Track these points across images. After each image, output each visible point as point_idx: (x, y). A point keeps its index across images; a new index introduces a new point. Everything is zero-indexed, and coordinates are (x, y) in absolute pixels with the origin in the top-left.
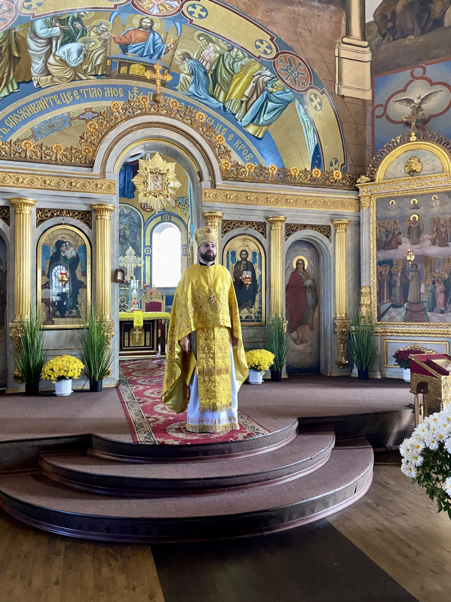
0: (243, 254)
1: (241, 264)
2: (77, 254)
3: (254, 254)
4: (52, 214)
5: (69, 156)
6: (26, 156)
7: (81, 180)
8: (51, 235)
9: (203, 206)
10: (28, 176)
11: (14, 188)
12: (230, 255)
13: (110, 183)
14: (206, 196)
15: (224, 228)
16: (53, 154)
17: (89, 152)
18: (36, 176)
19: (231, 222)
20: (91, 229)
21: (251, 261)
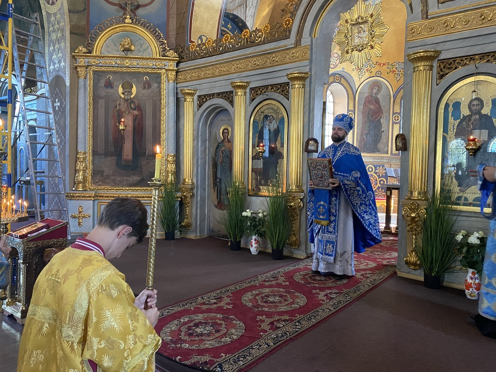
0: (474, 105)
1: (470, 120)
2: (278, 127)
4: (261, 91)
5: (274, 33)
6: (244, 44)
7: (280, 53)
8: (260, 111)
9: (409, 48)
10: (244, 61)
11: (235, 75)
12: (451, 109)
13: (304, 50)
14: (413, 33)
15: (441, 70)
16: (262, 35)
17: (289, 23)
18: (249, 59)
19: (453, 61)
20: (288, 99)
21: (489, 114)
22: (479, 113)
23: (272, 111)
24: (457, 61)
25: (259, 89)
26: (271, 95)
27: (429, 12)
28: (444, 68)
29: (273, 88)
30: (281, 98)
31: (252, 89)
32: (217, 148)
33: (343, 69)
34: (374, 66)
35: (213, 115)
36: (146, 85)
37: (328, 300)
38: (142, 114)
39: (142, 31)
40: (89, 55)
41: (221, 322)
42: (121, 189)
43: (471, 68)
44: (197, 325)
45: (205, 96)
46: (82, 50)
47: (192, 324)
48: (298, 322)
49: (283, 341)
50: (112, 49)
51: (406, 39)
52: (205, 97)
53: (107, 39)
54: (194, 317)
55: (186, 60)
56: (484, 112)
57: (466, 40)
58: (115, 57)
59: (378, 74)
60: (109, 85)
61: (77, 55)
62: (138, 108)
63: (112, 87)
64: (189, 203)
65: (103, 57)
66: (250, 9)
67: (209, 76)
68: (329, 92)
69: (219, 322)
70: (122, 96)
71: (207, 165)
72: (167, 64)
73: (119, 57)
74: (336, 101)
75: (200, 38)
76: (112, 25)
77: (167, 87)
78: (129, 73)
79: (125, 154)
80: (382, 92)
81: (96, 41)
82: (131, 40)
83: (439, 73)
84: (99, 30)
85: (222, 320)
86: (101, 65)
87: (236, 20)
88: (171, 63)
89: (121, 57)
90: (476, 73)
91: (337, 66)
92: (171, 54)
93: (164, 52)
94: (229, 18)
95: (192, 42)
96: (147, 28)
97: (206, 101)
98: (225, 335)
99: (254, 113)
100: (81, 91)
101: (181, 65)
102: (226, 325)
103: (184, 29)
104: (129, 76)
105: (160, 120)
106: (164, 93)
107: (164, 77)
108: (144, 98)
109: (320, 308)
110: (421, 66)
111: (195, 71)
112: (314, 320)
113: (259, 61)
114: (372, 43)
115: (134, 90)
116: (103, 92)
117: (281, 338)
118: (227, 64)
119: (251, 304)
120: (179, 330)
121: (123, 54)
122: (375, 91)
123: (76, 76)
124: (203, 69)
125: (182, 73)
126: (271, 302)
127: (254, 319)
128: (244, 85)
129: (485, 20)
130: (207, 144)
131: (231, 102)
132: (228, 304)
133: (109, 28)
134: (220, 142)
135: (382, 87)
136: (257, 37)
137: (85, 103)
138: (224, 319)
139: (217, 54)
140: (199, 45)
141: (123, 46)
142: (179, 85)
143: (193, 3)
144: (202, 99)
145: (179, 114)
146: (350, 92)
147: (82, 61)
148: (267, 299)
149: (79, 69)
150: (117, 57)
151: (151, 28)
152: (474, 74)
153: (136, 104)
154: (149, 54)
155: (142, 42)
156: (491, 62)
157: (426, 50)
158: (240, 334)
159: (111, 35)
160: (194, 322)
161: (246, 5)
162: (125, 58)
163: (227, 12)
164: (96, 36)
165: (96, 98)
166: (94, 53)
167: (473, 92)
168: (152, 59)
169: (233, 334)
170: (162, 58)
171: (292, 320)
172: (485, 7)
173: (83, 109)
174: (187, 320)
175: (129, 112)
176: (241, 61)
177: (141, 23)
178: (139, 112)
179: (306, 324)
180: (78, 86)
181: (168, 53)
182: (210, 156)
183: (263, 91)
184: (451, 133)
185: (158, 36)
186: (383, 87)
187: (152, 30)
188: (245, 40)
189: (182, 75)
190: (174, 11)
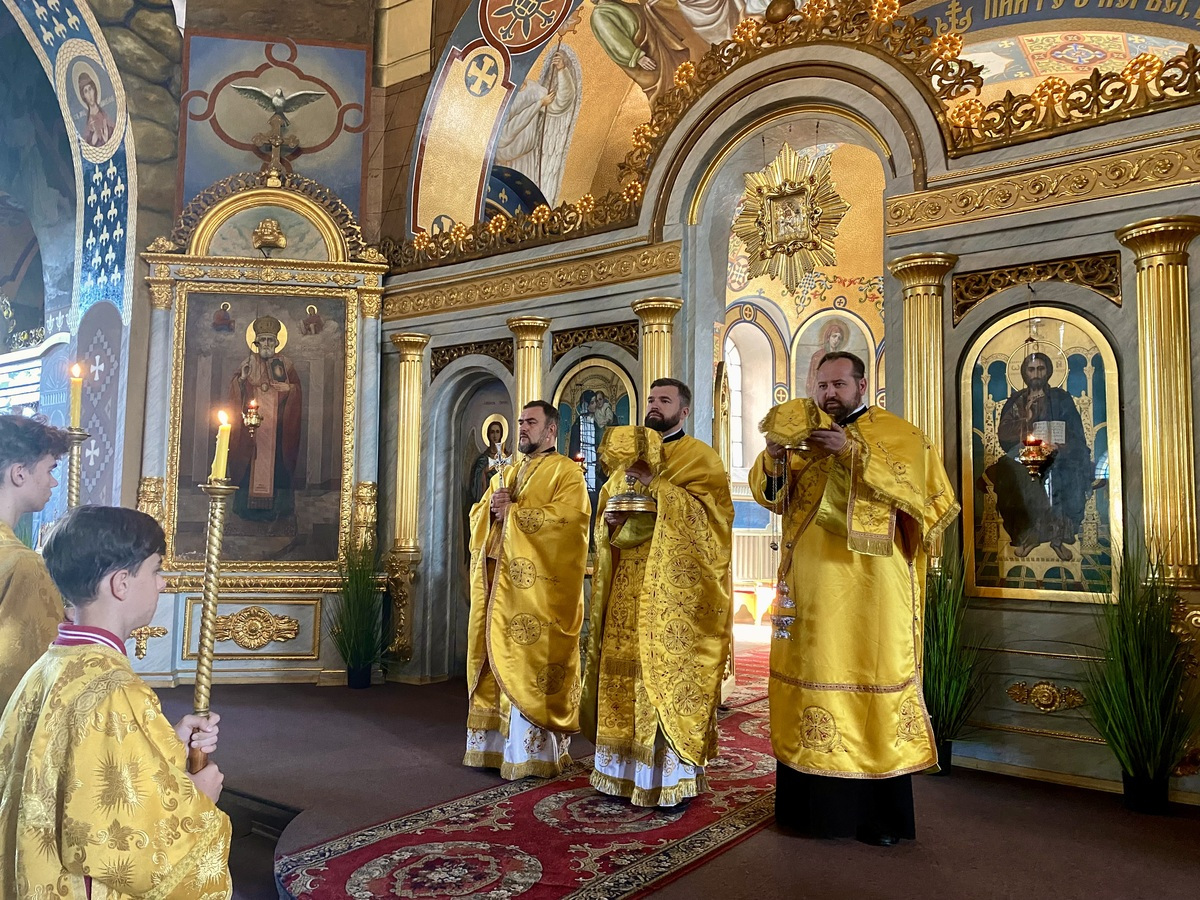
0: (1033, 369)
1: (1026, 401)
2: (615, 416)
3: (1076, 363)
4: (576, 339)
5: (603, 213)
6: (537, 236)
7: (617, 257)
8: (573, 384)
9: (892, 248)
10: (536, 273)
11: (517, 303)
12: (986, 377)
13: (669, 250)
14: (899, 217)
15: (961, 296)
16: (578, 217)
17: (635, 194)
18: (549, 270)
19: (984, 275)
20: (637, 358)
21: (1065, 388)
22: (1044, 385)
23: (601, 382)
24: (993, 277)
25: (572, 335)
26: (599, 348)
27: (930, 175)
28: (967, 290)
29: (603, 334)
30: (620, 353)
31: (555, 334)
32: (475, 467)
33: (761, 291)
34: (829, 285)
35: (466, 391)
36: (312, 326)
37: (733, 809)
38: (299, 392)
39: (305, 205)
40: (180, 256)
41: (486, 858)
42: (243, 567)
43: (1020, 291)
44: (431, 866)
45: (448, 348)
46: (163, 246)
47: (419, 865)
48: (665, 853)
49: (629, 893)
50: (234, 244)
51: (885, 231)
52: (448, 351)
53: (224, 221)
54: (423, 849)
55: (405, 270)
56: (1053, 382)
57: (1008, 233)
58: (240, 262)
59: (840, 303)
60: (224, 324)
61: (151, 258)
62: (292, 376)
63: (231, 329)
64: (406, 596)
65: (212, 261)
66: (548, 160)
67: (458, 304)
68: (729, 344)
69: (482, 858)
70: (255, 349)
71: (451, 506)
72: (360, 277)
73: (250, 262)
74: (747, 365)
75: (438, 221)
76: (235, 191)
77: (361, 332)
78: (272, 298)
79: (256, 484)
80: (850, 343)
81: (197, 226)
82: (278, 225)
83: (957, 302)
84: (206, 202)
85: (490, 854)
86: (206, 278)
87: (519, 183)
88: (371, 275)
89: (255, 262)
90: (1032, 302)
91: (746, 285)
92: (373, 255)
93: (353, 252)
94: (502, 178)
95: (417, 230)
96: (316, 198)
97: (450, 361)
98: (497, 884)
99: (561, 387)
100: (158, 337)
101: (394, 280)
102: (498, 864)
103: (401, 203)
104: (272, 304)
105: (342, 403)
106: (353, 342)
107: (353, 309)
108: (305, 354)
109: (716, 823)
110: (919, 286)
111: (427, 293)
112: (701, 850)
113: (571, 275)
114: (815, 237)
115: (283, 336)
116: (209, 340)
117: (626, 887)
118: (499, 280)
119: (555, 820)
120: (391, 877)
121: (259, 255)
122: (833, 340)
123: (147, 305)
124: (444, 290)
125: (395, 298)
126: (602, 816)
127: (563, 851)
128: (539, 326)
129: (1044, 195)
130: (452, 458)
131: (508, 362)
132: (502, 821)
133: (228, 197)
134: (481, 451)
135: (848, 333)
136: (566, 222)
137: (166, 365)
138: (492, 853)
139: (477, 256)
140: (436, 236)
141: (260, 237)
142: (387, 325)
143: (423, 147)
144: (441, 358)
145: (387, 391)
146: (778, 343)
147: (161, 272)
148: (592, 809)
149: (154, 288)
150: (245, 262)
151: (325, 199)
152: (1026, 304)
153: (287, 367)
154: (320, 255)
155: (303, 228)
156: (1062, 280)
157: (926, 252)
158: (533, 881)
159: (234, 213)
160: (424, 860)
161: (541, 151)
162: (265, 263)
163: (499, 165)
164: (198, 215)
165: (192, 354)
166: (193, 253)
167: (1027, 341)
168: (326, 266)
169: (516, 883)
170: (350, 264)
171: (649, 851)
172: (1042, 167)
173: (160, 379)
174: (407, 855)
175: (269, 386)
176: (530, 274)
177: (302, 187)
178: (292, 385)
179: (682, 859)
180: (150, 326)
181: (363, 253)
182: (459, 484)
183: (580, 338)
184: (990, 427)
185: (341, 215)
186: (852, 333)
187: (327, 202)
188: (540, 228)
189: (395, 304)
190: (378, 163)
